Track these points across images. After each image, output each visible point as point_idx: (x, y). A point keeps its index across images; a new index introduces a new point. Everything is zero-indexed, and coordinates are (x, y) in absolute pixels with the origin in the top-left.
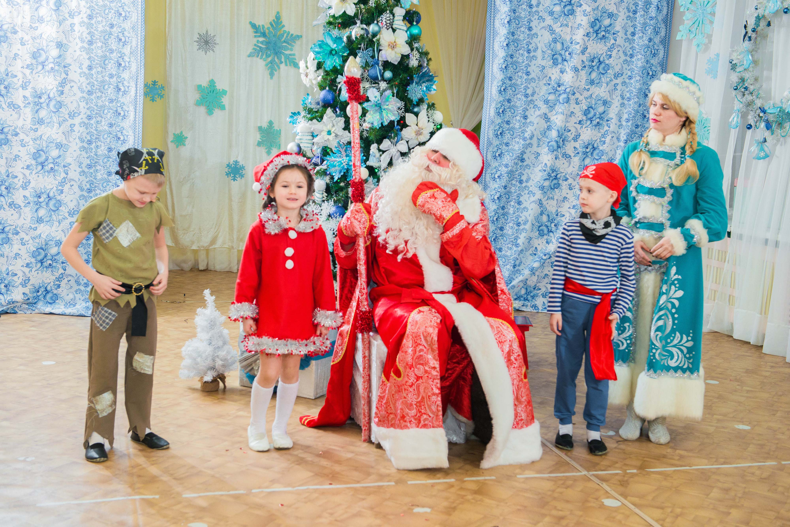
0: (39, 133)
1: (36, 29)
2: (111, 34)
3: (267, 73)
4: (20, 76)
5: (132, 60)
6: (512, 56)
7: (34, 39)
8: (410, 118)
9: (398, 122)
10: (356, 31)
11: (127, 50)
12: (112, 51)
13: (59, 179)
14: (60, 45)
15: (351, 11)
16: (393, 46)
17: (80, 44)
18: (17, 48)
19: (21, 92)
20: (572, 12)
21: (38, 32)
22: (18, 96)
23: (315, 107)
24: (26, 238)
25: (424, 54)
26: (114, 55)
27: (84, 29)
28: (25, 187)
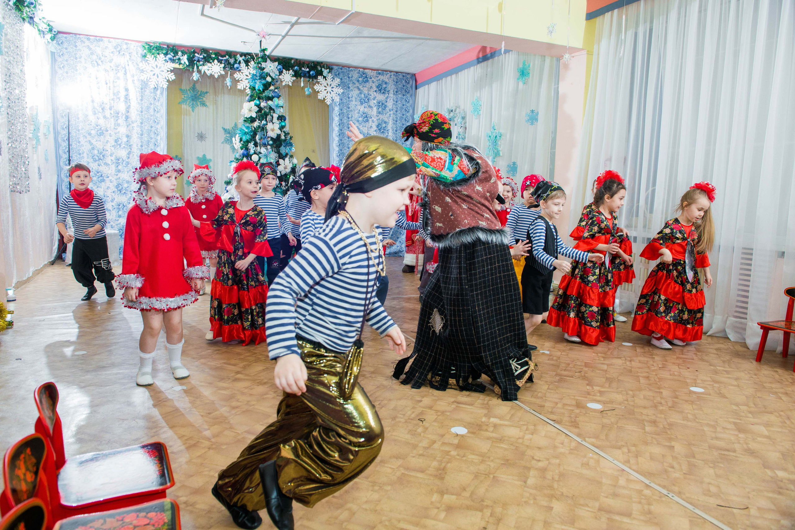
0: (118, 176)
1: (117, 129)
2: (151, 130)
3: (231, 150)
4: (109, 150)
5: (161, 142)
6: (341, 140)
7: (116, 133)
8: (281, 161)
9: (276, 162)
10: (256, 124)
11: (159, 138)
12: (152, 138)
13: (128, 197)
14: (128, 136)
15: (254, 115)
16: (273, 130)
17: (137, 136)
18: (108, 138)
19: (110, 158)
20: (367, 121)
21: (117, 131)
22: (108, 160)
23: (240, 158)
24: (114, 225)
25: (286, 134)
26: (153, 140)
27: (139, 128)
28: (112, 201)
